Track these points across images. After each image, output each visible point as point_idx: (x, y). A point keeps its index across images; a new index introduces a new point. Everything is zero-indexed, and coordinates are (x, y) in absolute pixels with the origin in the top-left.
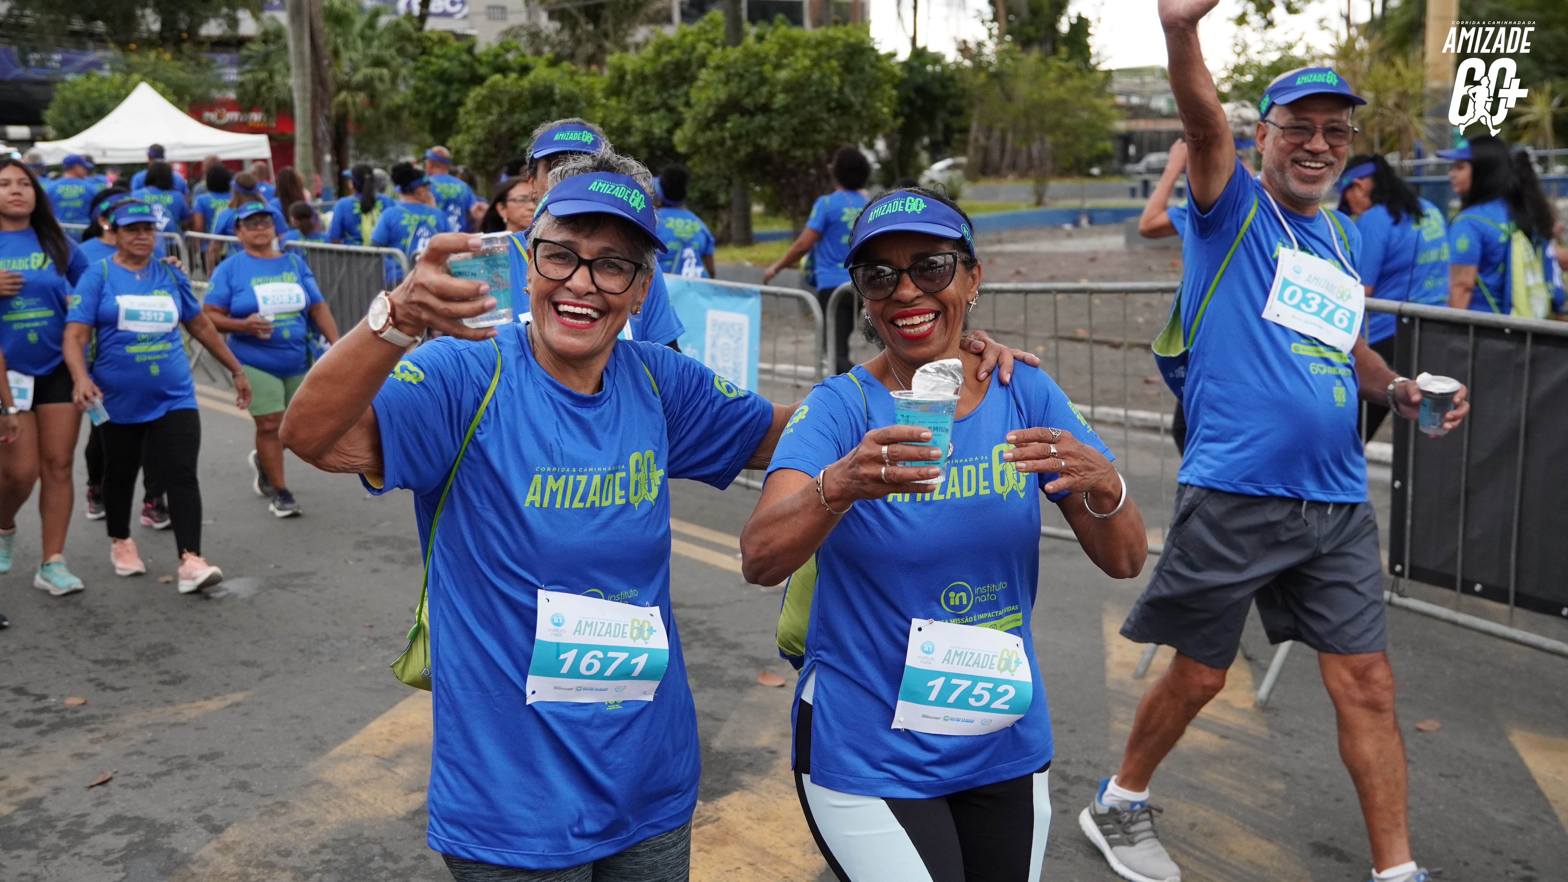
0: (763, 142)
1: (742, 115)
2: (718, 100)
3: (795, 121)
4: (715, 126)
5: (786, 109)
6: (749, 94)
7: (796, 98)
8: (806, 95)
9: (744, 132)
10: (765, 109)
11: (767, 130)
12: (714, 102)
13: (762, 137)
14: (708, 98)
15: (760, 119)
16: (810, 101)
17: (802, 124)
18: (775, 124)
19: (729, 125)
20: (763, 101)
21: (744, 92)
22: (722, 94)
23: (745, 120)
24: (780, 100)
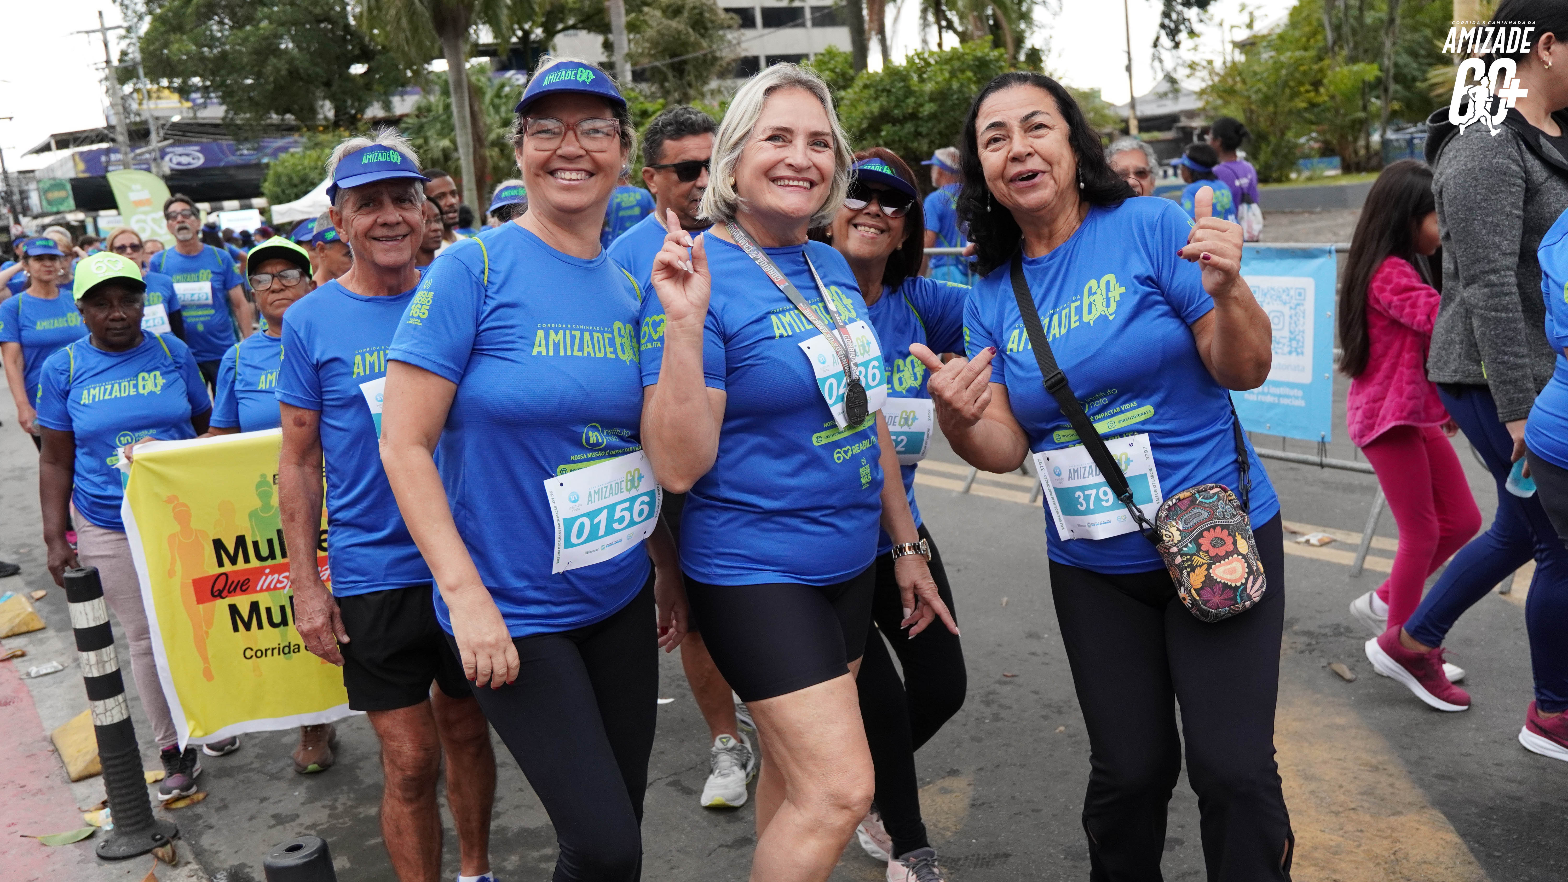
0: (915, 145)
1: (894, 125)
2: (872, 113)
3: (942, 125)
4: (868, 136)
5: (933, 116)
6: (897, 106)
7: (940, 106)
8: (950, 103)
9: (897, 138)
10: (913, 116)
11: (917, 134)
12: (869, 115)
13: (913, 142)
14: (863, 113)
15: (909, 127)
16: (953, 108)
17: (947, 127)
18: (924, 130)
19: (883, 133)
20: (910, 111)
21: (893, 104)
22: (875, 107)
23: (897, 128)
24: (928, 108)
